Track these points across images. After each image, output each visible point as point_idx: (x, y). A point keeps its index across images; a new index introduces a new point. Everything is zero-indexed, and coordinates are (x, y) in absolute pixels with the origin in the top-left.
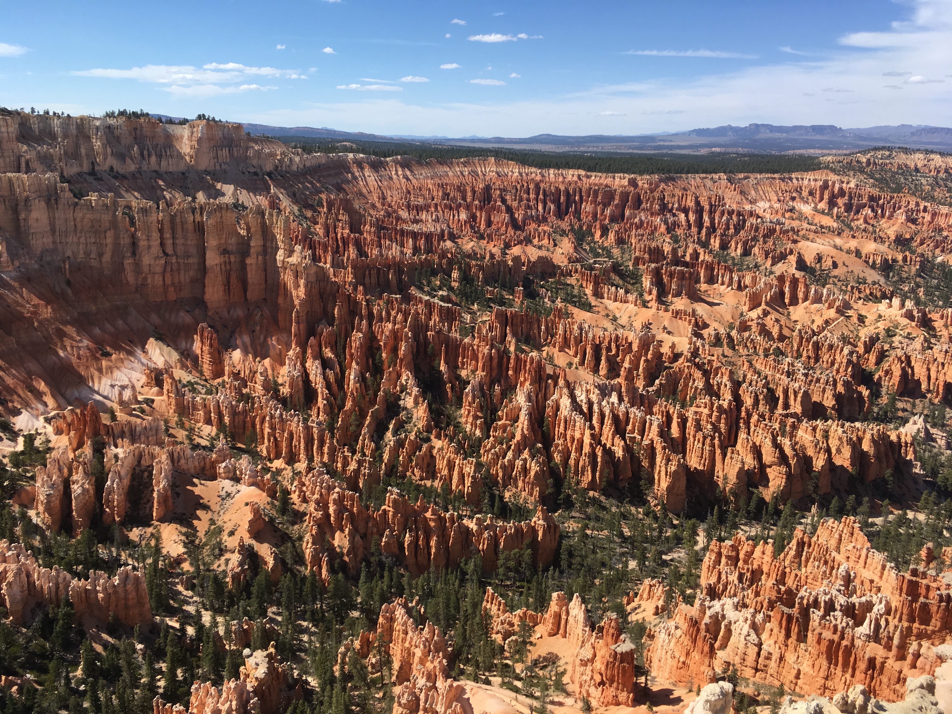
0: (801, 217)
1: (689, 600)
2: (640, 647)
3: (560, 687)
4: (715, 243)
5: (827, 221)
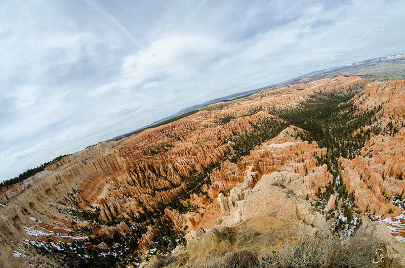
0: (200, 119)
1: (211, 184)
2: (207, 196)
3: (198, 208)
4: (189, 128)
5: (204, 118)
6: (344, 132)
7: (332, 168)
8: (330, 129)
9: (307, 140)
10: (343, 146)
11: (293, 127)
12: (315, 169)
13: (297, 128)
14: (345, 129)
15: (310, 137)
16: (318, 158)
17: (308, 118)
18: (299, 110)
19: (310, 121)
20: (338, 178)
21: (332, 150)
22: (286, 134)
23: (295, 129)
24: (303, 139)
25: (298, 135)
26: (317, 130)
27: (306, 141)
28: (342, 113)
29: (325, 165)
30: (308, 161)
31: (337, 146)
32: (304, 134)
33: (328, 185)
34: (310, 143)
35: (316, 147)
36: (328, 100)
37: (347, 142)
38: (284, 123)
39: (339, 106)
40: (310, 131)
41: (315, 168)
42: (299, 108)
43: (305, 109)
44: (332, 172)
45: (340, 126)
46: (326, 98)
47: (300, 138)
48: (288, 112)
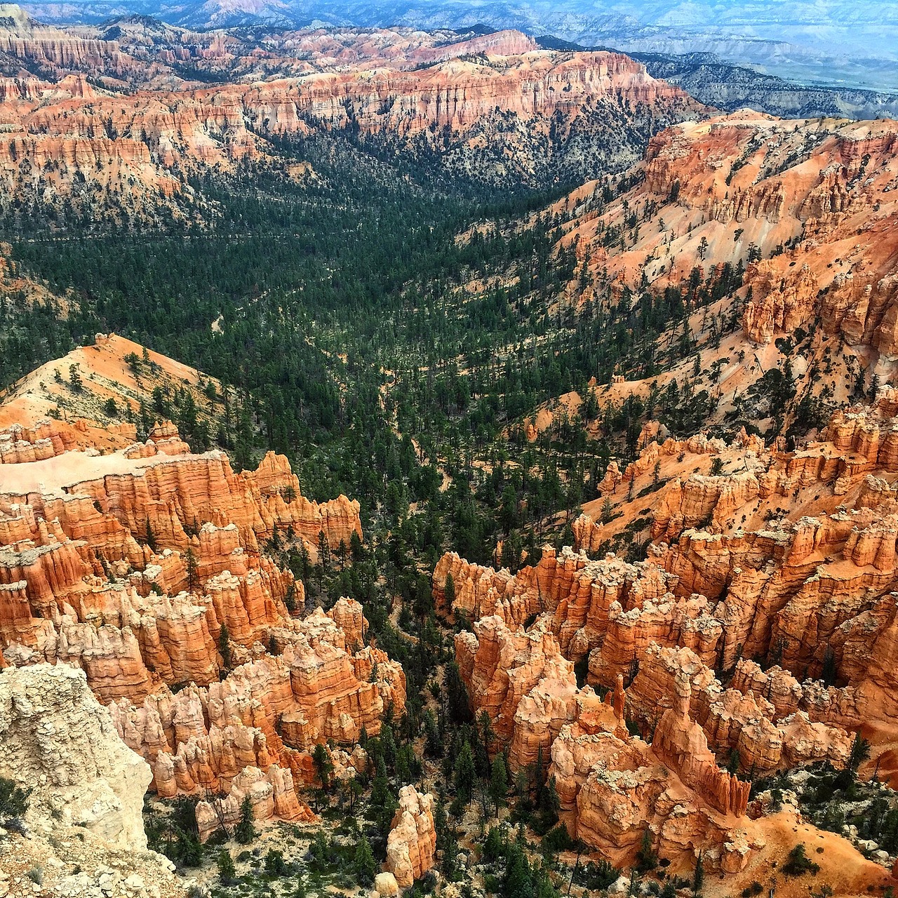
6: (472, 408)
7: (393, 620)
8: (383, 379)
9: (223, 443)
10: (460, 490)
11: (120, 344)
12: (283, 634)
13: (155, 357)
14: (481, 390)
15: (243, 428)
16: (298, 563)
17: (236, 292)
18: (175, 228)
19: (252, 315)
20: (439, 676)
21: (393, 509)
22: (67, 395)
23: (133, 364)
24: (197, 439)
25: (160, 408)
26: (300, 384)
27: (216, 453)
28: (475, 287)
29: (348, 607)
30: (233, 582)
31: (424, 486)
32: (200, 401)
33: (375, 728)
34: (243, 463)
35: (289, 495)
36: (393, 187)
37: (488, 469)
38: (47, 312)
39: (463, 239)
40: (246, 384)
41: (282, 626)
42: (177, 213)
43: (222, 226)
44: (395, 651)
45: (454, 369)
46: (383, 174)
47: (171, 427)
48: (89, 234)
